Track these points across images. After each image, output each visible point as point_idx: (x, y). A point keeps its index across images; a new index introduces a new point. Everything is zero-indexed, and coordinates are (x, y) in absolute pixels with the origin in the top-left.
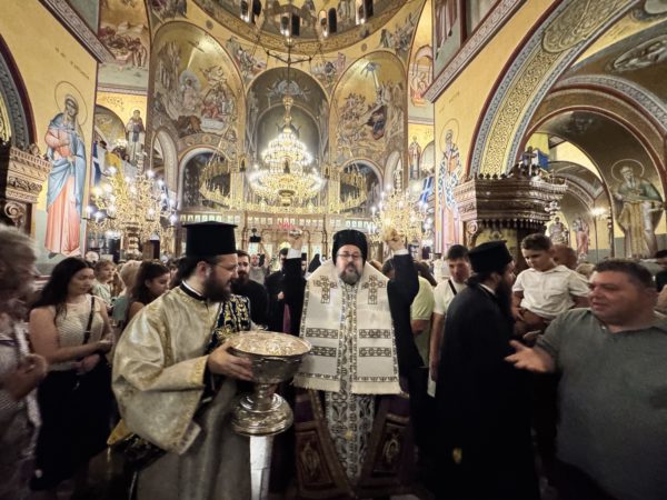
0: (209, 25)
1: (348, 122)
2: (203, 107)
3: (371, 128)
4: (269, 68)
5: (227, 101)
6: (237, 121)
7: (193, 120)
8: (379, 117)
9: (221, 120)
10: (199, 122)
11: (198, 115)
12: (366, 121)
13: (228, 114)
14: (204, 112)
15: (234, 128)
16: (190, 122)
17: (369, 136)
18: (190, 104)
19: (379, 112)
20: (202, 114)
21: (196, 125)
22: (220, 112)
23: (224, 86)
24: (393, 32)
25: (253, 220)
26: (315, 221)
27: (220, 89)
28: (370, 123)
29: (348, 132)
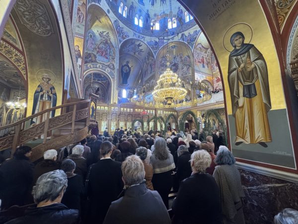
0: (108, 11)
2: (98, 50)
4: (130, 38)
5: (110, 49)
6: (115, 59)
7: (92, 55)
9: (107, 58)
10: (95, 57)
11: (95, 53)
13: (111, 55)
14: (98, 52)
15: (113, 63)
16: (90, 56)
18: (91, 47)
19: (174, 66)
21: (93, 58)
22: (106, 54)
23: (109, 41)
24: (187, 35)
26: (151, 111)
27: (106, 42)
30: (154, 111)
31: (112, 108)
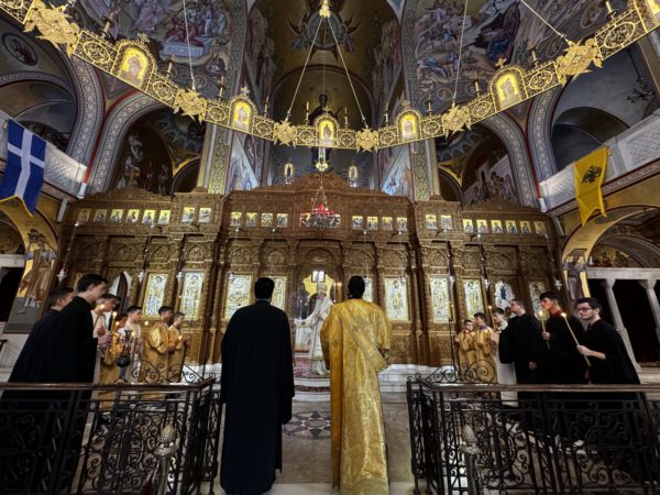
1: (437, 43)
3: (483, 51)
5: (214, 17)
6: (229, 45)
8: (494, 33)
9: (200, 45)
10: (159, 47)
11: (159, 37)
12: (472, 41)
14: (171, 32)
15: (222, 55)
17: (481, 63)
19: (493, 26)
20: (167, 37)
22: (199, 33)
25: (244, 218)
26: (388, 219)
28: (480, 42)
29: (439, 57)
30: (402, 220)
31: (187, 210)
